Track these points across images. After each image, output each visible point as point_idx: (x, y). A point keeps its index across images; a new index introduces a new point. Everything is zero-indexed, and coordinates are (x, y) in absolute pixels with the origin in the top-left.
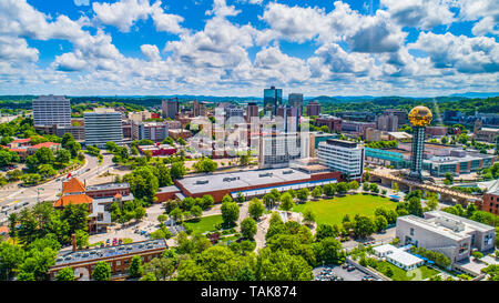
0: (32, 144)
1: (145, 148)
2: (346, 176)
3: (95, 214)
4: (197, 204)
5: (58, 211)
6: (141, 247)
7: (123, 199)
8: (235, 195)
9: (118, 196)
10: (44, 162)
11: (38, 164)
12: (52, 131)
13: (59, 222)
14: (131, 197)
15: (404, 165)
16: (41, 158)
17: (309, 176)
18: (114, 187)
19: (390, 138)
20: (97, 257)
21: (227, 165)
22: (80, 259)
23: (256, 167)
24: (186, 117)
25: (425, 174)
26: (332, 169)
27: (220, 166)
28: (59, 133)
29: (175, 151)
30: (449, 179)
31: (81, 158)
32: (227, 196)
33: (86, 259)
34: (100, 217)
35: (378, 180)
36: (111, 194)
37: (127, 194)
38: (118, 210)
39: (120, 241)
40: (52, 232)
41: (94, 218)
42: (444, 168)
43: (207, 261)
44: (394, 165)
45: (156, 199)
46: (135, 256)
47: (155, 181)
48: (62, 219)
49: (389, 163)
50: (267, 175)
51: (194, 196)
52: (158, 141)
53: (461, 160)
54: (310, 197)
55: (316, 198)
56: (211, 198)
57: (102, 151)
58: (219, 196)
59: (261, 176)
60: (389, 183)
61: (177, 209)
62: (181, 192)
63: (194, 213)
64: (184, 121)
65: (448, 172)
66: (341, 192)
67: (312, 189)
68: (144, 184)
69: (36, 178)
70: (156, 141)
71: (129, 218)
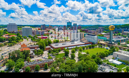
0: (9, 35)
1: (39, 37)
2: (93, 43)
3: (31, 53)
4: (57, 50)
5: (21, 52)
6: (46, 61)
7: (37, 49)
8: (66, 48)
9: (36, 48)
10: (13, 40)
11: (12, 41)
12: (13, 32)
13: (22, 55)
14: (39, 49)
15: (107, 40)
16: (13, 39)
17: (84, 43)
18: (34, 46)
19: (101, 34)
20: (35, 64)
21: (61, 41)
22: (31, 65)
23: (69, 41)
24: (48, 29)
25: (113, 42)
26: (89, 42)
27: (60, 41)
28: (15, 33)
29: (47, 37)
30: (119, 44)
31: (22, 39)
32: (64, 48)
33: (32, 64)
34: (32, 54)
35: (101, 44)
36: (34, 48)
37: (38, 48)
38: (36, 52)
39: (39, 60)
40: (21, 58)
41: (31, 54)
42: (117, 41)
43: (69, 63)
44: (104, 41)
45: (45, 49)
46: (46, 63)
47: (45, 45)
48: (23, 54)
49: (103, 40)
50: (73, 43)
51: (56, 48)
52: (42, 35)
53: (121, 39)
54: (85, 49)
55: (87, 49)
56: (60, 49)
57: (28, 38)
58: (62, 49)
59: (71, 43)
60: (104, 45)
61: (52, 52)
62: (52, 48)
63: (57, 53)
64: (47, 30)
65: (119, 42)
66: (93, 47)
67: (86, 46)
68: (42, 45)
69: (12, 44)
70: (41, 35)
71: (40, 54)
